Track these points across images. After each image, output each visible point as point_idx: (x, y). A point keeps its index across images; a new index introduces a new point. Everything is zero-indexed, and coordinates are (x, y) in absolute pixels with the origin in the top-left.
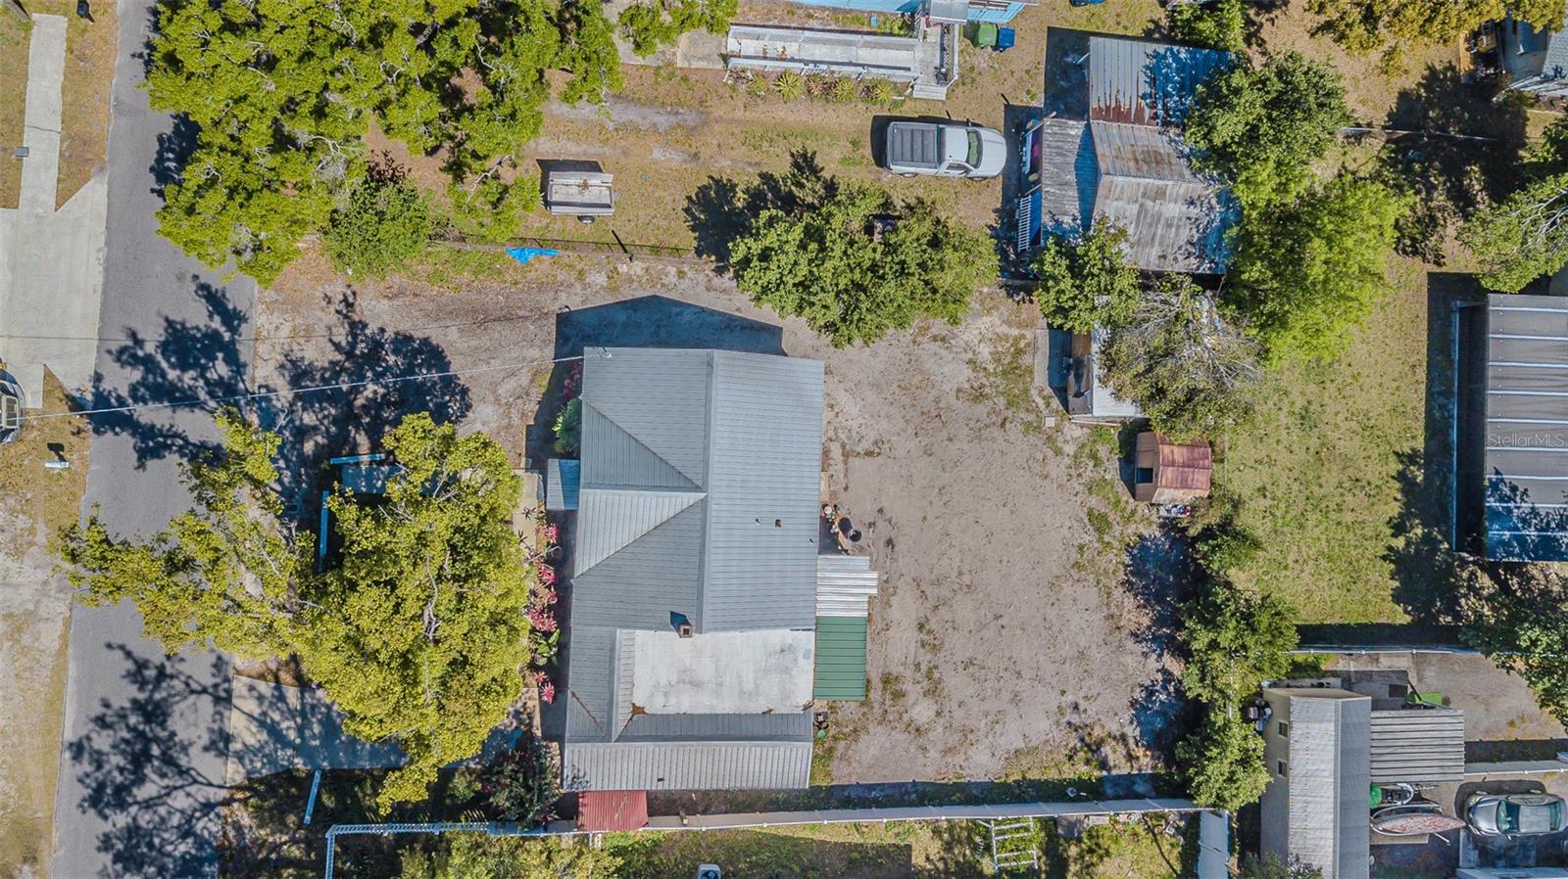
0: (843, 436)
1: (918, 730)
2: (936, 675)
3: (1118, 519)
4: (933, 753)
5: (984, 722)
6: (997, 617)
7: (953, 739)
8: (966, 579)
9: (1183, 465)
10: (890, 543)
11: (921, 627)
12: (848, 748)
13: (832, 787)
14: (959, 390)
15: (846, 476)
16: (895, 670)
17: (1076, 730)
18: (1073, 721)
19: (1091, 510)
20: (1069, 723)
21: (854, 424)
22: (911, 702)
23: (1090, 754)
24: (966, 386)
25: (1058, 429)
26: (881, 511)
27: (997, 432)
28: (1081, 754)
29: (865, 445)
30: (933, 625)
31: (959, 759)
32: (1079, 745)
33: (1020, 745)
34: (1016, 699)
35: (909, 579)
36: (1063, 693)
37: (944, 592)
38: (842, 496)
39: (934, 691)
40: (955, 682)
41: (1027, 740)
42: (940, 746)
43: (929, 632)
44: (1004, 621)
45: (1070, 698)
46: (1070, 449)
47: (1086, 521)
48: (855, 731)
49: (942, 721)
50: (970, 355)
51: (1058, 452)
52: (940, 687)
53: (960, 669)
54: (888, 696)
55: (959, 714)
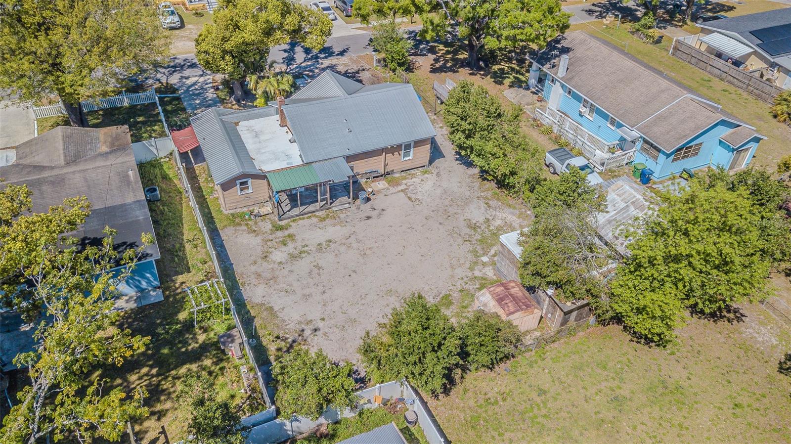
0: (411, 187)
1: (266, 257)
2: (303, 255)
3: (455, 311)
4: (253, 268)
5: (284, 285)
6: (354, 271)
7: (268, 275)
8: (368, 252)
9: (511, 295)
10: (368, 218)
11: (330, 241)
12: (243, 231)
13: (218, 230)
14: (470, 220)
15: (392, 194)
16: (299, 238)
17: (299, 335)
18: (305, 332)
19: (450, 295)
20: (303, 330)
21: (420, 189)
22: (282, 249)
23: (285, 349)
24: (474, 222)
25: (484, 264)
26: (383, 210)
27: (460, 240)
28: (283, 344)
29: (413, 197)
30: (332, 245)
31: (254, 281)
32: (290, 340)
33: (276, 309)
34: (306, 297)
35: (353, 229)
36: (323, 319)
37: (355, 245)
38: (381, 196)
39: (293, 257)
40: (304, 264)
41: (281, 310)
42: (259, 270)
43: (328, 246)
44: (353, 275)
45: (320, 324)
46: (477, 273)
47: (441, 296)
48: (255, 231)
49: (276, 266)
50: (491, 218)
51: (471, 269)
52: (297, 259)
53: (313, 264)
54: (281, 239)
55: (285, 272)
